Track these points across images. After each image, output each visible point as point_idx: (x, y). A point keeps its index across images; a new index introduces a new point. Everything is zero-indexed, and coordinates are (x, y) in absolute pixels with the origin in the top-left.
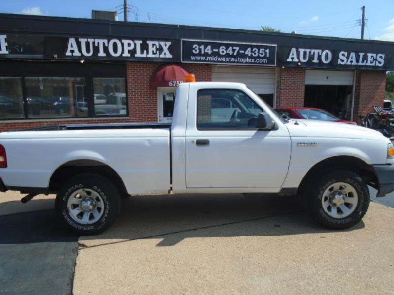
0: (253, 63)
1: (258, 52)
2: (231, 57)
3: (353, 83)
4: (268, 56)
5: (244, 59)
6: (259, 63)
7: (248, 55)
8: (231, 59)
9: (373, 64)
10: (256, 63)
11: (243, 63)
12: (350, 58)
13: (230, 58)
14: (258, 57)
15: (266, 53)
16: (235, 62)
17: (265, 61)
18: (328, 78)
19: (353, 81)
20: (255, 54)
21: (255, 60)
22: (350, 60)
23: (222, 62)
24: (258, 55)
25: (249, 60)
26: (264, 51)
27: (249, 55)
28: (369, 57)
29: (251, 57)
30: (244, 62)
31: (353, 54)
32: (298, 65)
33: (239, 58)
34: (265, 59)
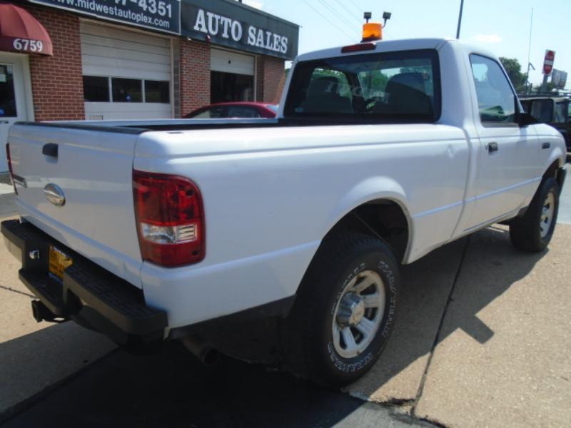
0: (149, 25)
1: (157, 6)
2: (118, 8)
3: (254, 72)
4: (170, 16)
5: (138, 15)
6: (158, 26)
7: (142, 8)
8: (118, 12)
9: (278, 50)
10: (154, 26)
11: (135, 21)
12: (259, 37)
13: (116, 9)
14: (156, 16)
15: (167, 10)
16: (123, 18)
17: (166, 23)
18: (230, 62)
19: (254, 69)
20: (153, 8)
21: (153, 21)
22: (258, 40)
23: (102, 13)
24: (157, 13)
25: (145, 19)
26: (165, 7)
27: (145, 9)
28: (275, 40)
29: (147, 13)
30: (138, 20)
31: (261, 32)
32: (207, 38)
33: (130, 13)
34: (167, 20)
